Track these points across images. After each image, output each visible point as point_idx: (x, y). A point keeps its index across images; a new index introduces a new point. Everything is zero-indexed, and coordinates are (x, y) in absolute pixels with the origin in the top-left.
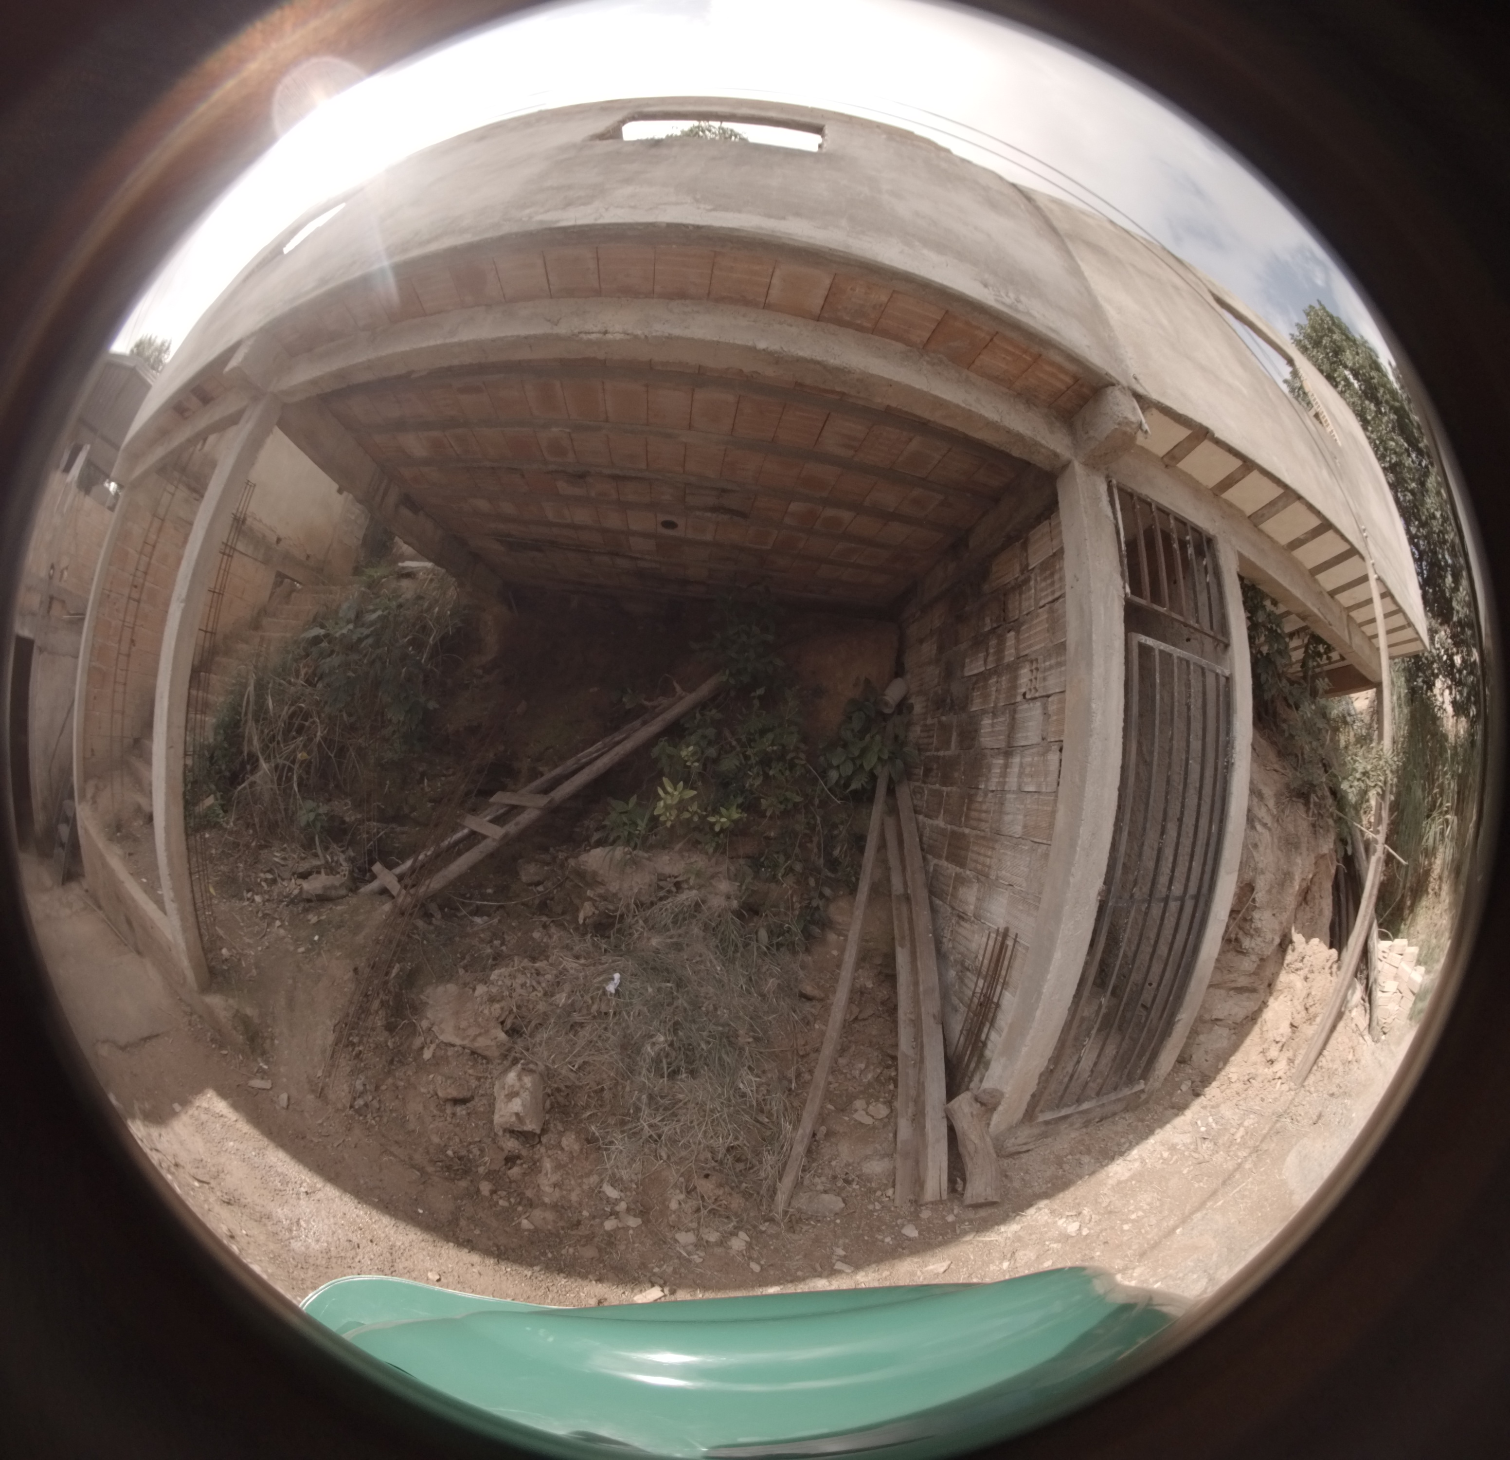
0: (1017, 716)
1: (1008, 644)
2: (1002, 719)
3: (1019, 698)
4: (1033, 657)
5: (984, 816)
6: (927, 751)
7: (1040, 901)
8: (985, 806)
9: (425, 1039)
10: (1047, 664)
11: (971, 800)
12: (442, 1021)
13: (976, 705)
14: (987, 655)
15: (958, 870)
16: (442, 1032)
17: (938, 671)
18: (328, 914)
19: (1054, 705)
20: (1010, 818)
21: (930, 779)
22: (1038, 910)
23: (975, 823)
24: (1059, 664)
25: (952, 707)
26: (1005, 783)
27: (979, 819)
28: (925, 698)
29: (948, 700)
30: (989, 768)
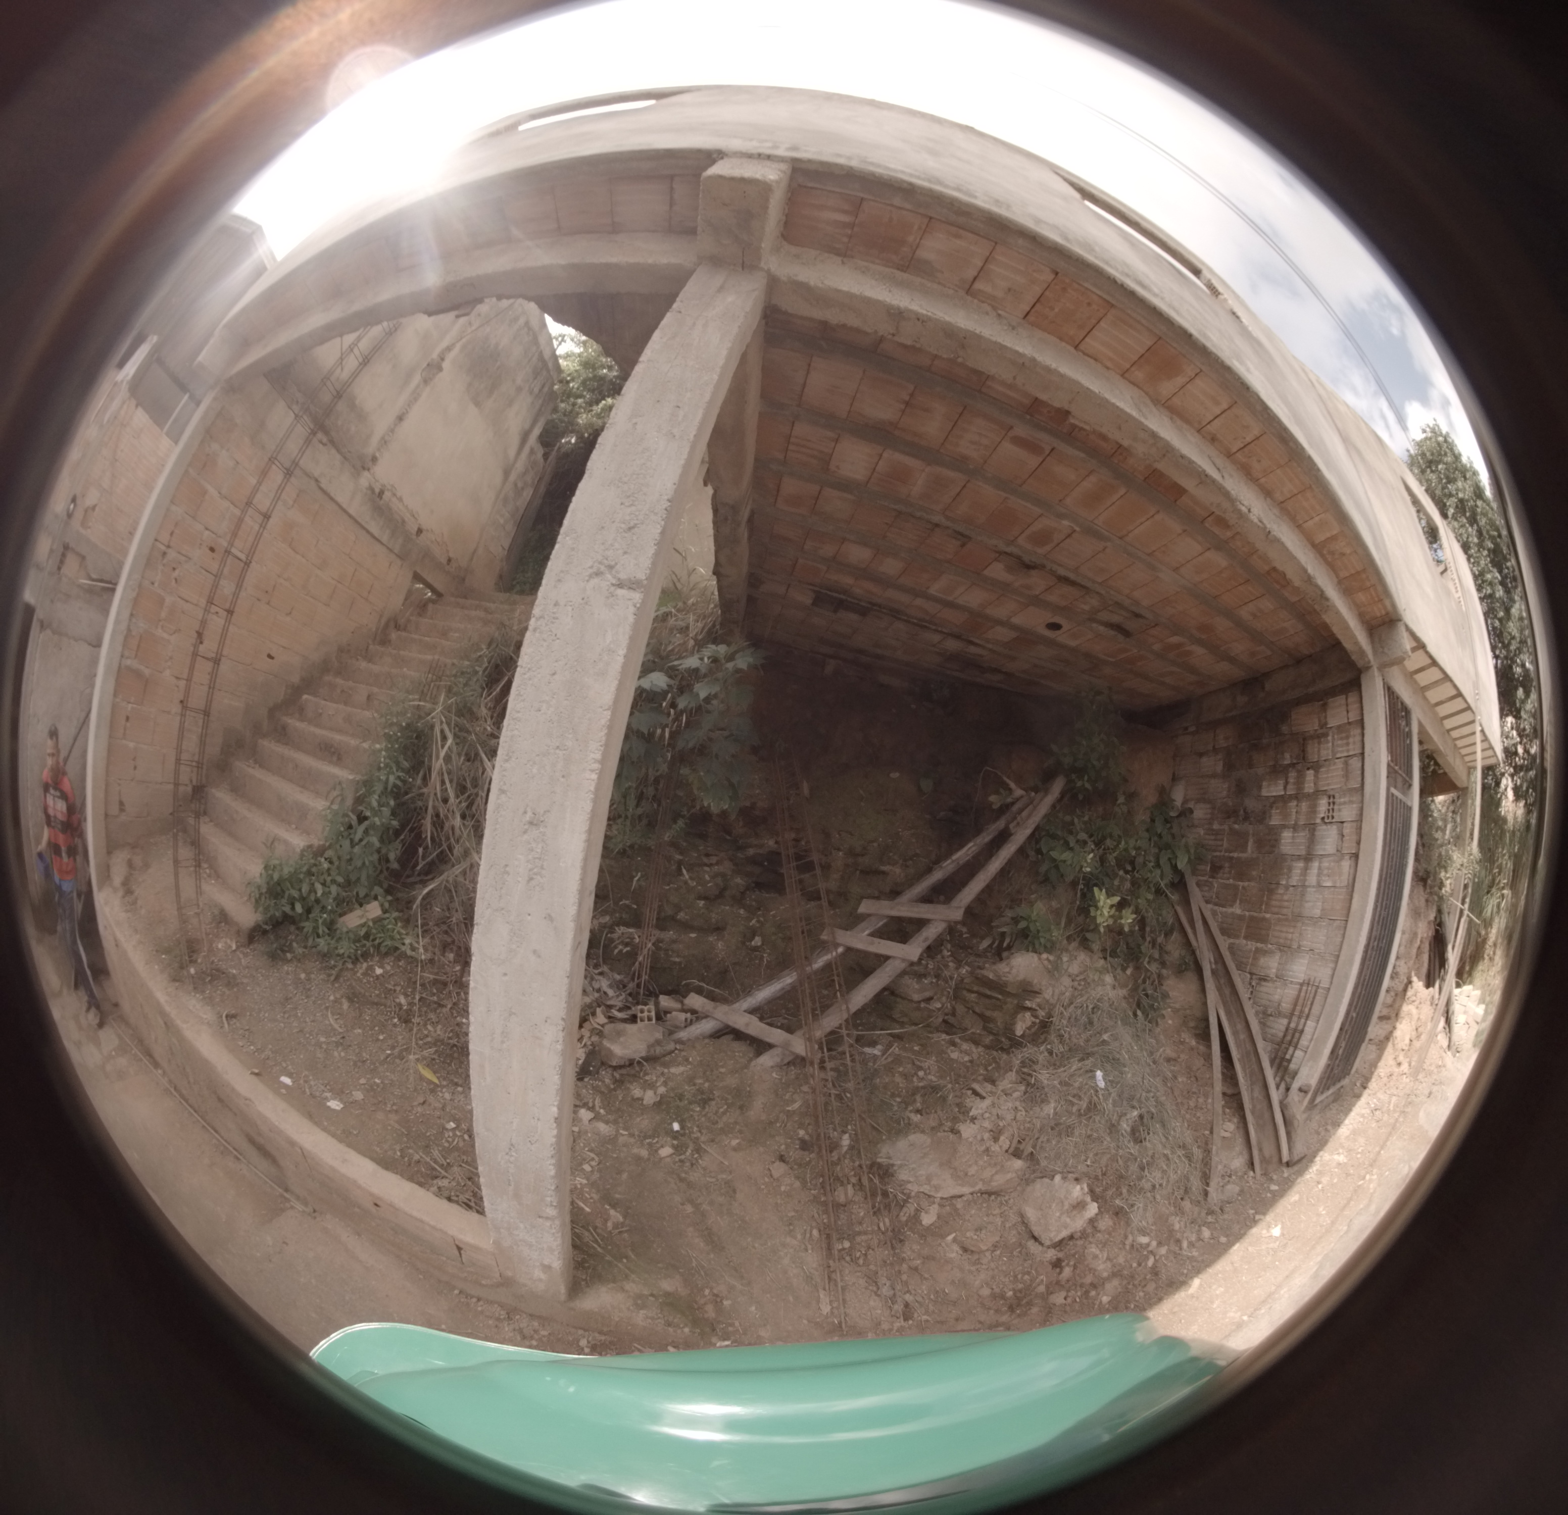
0: (1317, 833)
1: (1308, 778)
2: (1302, 834)
3: (1318, 821)
4: (1331, 793)
5: (1286, 904)
6: (1215, 851)
7: (1338, 956)
8: (1286, 897)
9: (918, 1204)
10: (1342, 800)
11: (1271, 892)
12: (929, 1179)
13: (1275, 820)
14: (1287, 783)
15: (1259, 945)
16: (937, 1188)
17: (1226, 786)
18: (665, 1084)
19: (1348, 829)
20: (1310, 904)
21: (1220, 875)
22: (1336, 962)
23: (1276, 910)
24: (1351, 802)
25: (1246, 818)
26: (1305, 880)
27: (1280, 907)
28: (1208, 806)
29: (1242, 812)
30: (1290, 869)
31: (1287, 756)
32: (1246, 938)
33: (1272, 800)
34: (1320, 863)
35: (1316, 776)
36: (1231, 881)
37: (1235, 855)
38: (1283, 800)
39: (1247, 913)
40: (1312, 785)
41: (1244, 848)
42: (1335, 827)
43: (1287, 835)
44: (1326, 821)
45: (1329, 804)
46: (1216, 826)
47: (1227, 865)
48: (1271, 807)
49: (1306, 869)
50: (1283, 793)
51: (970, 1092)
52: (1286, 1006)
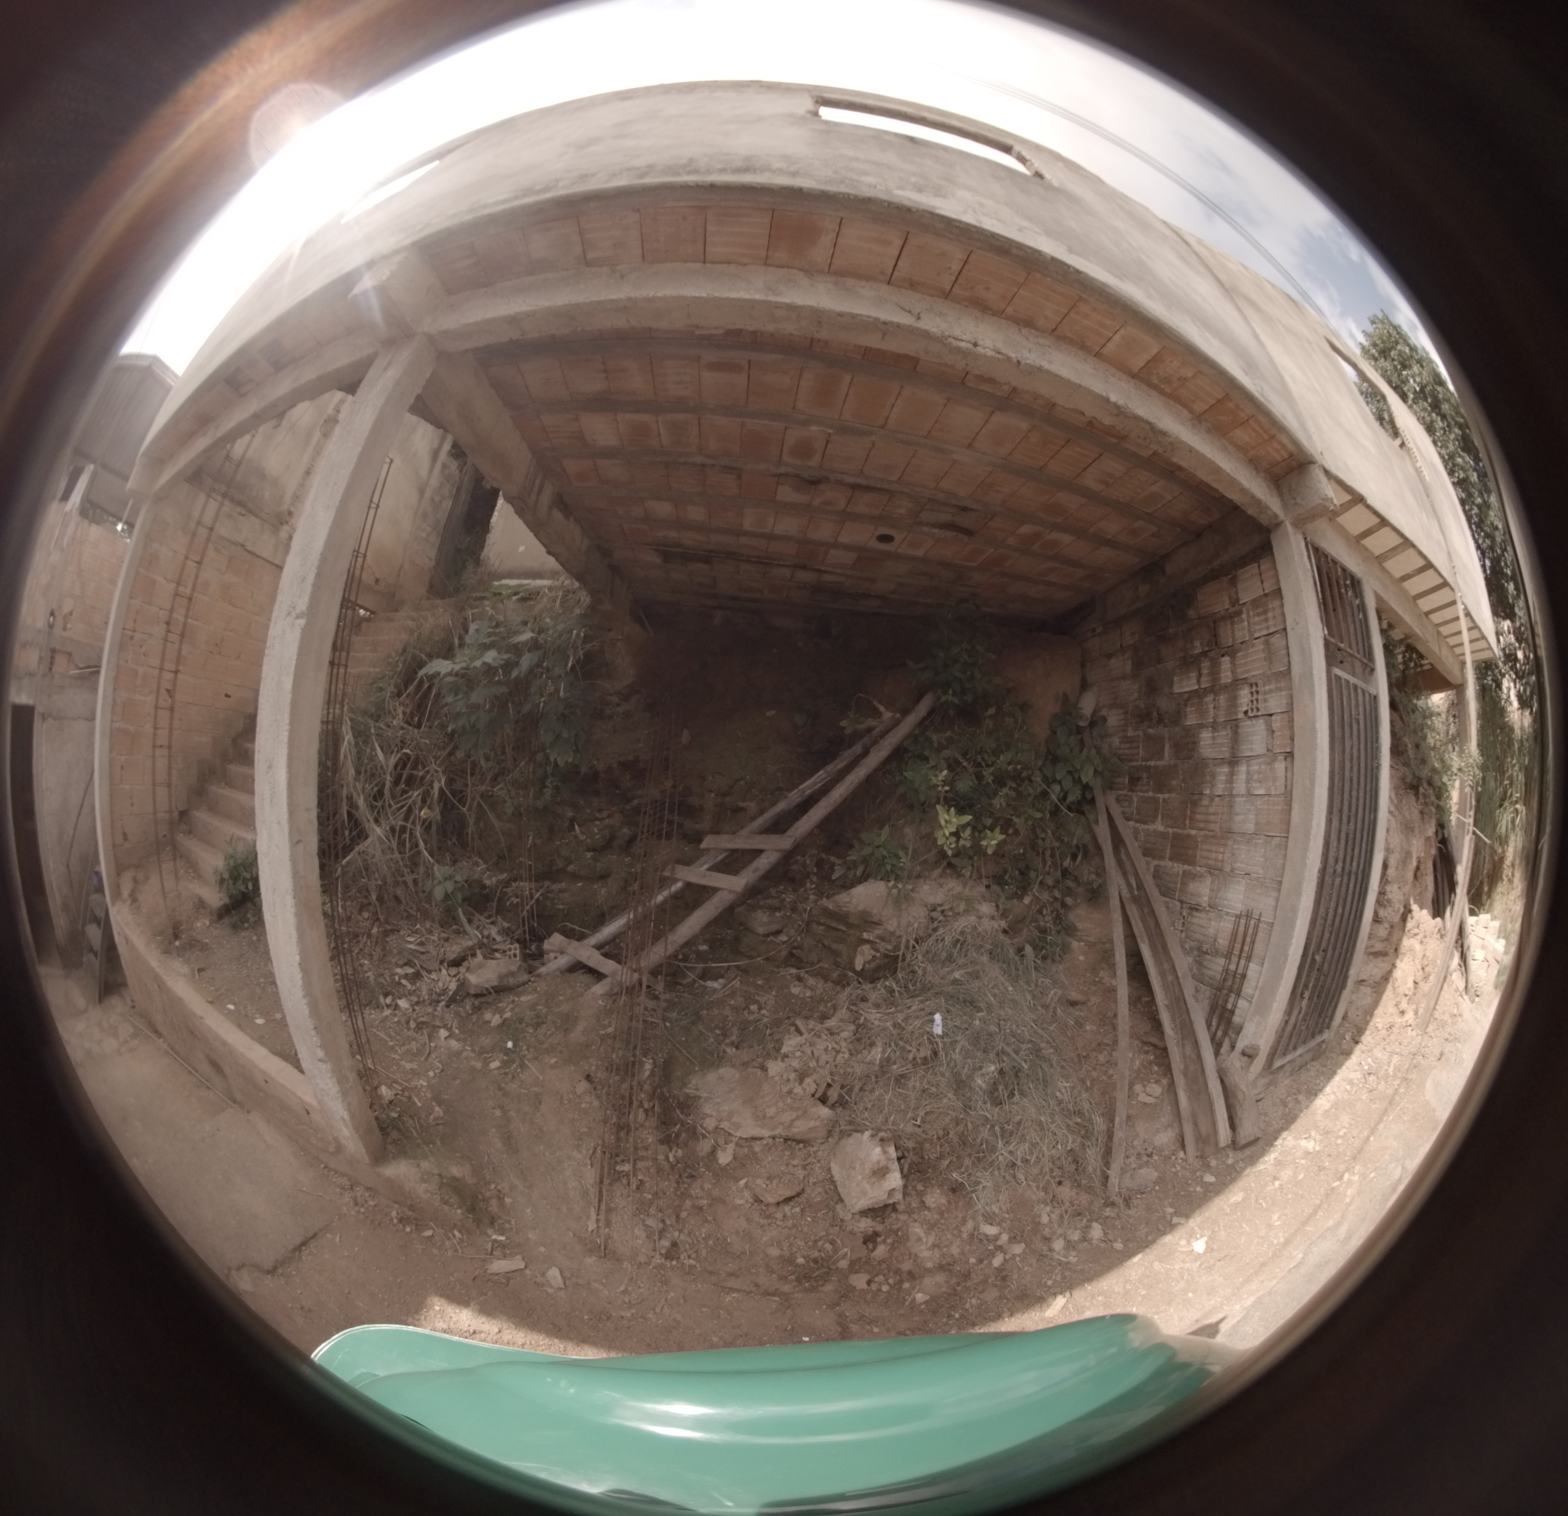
0: (1240, 731)
1: (1223, 667)
2: (1224, 733)
3: (1241, 715)
4: (1253, 681)
5: (1212, 818)
6: (1132, 761)
7: (1280, 883)
8: (1211, 810)
9: (716, 1141)
10: (1267, 688)
11: (1195, 804)
12: (731, 1114)
13: (1191, 720)
14: (1200, 675)
15: (1186, 867)
16: (738, 1126)
17: (1136, 687)
18: (512, 1010)
19: (1277, 723)
20: (1241, 817)
21: (1139, 787)
22: (1279, 890)
23: (1202, 825)
24: (1279, 689)
25: (1160, 721)
26: (1232, 789)
27: (1206, 821)
28: (1121, 711)
29: (1155, 714)
30: (1213, 776)
31: (1197, 643)
32: (1171, 859)
33: (1186, 696)
34: (1248, 766)
35: (1233, 662)
36: (1151, 794)
37: (1152, 763)
38: (1198, 695)
39: (1170, 830)
40: (1229, 673)
41: (1160, 755)
42: (1261, 721)
43: (1206, 736)
44: (1250, 714)
45: (1252, 693)
46: (1130, 733)
47: (1145, 775)
48: (1186, 705)
49: (1232, 774)
50: (1196, 687)
51: (793, 1028)
52: (1223, 942)
